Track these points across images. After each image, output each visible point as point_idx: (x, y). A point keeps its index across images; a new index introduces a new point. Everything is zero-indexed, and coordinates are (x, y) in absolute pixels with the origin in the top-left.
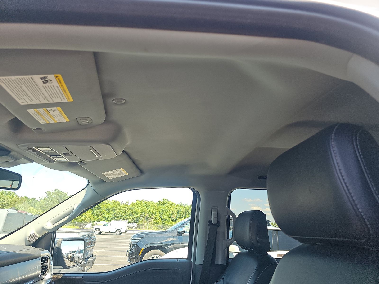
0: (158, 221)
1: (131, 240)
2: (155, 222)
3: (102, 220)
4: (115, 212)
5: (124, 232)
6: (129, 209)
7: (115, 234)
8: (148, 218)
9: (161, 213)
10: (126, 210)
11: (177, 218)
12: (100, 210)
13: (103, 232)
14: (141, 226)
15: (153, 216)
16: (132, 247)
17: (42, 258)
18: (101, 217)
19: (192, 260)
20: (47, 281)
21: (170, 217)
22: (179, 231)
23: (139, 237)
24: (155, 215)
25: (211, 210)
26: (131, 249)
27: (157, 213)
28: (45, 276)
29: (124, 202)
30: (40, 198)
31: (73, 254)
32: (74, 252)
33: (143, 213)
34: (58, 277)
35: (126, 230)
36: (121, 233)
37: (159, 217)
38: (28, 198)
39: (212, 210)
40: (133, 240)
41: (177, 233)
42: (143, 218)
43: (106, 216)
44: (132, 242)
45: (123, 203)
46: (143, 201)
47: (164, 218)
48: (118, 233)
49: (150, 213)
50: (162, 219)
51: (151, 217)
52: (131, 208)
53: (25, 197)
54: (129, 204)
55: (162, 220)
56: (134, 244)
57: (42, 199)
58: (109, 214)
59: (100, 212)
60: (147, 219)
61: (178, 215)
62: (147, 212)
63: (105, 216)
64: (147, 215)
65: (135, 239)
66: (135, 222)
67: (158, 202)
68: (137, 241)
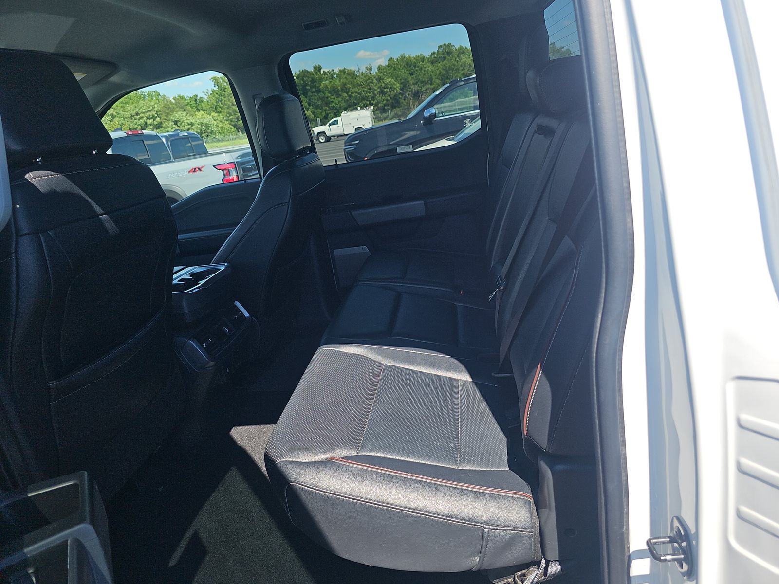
1: (344, 148)
4: (350, 93)
6: (375, 81)
10: (371, 84)
12: (321, 95)
13: (333, 137)
16: (348, 159)
18: (328, 108)
29: (363, 69)
30: (204, 92)
33: (405, 85)
38: (186, 97)
43: (336, 104)
44: (347, 150)
45: (361, 72)
46: (403, 57)
52: (379, 79)
53: (179, 96)
54: (374, 72)
57: (210, 94)
58: (340, 99)
59: (322, 99)
60: (416, 95)
62: (414, 81)
63: (333, 104)
66: (393, 107)
67: (431, 56)
68: (353, 146)
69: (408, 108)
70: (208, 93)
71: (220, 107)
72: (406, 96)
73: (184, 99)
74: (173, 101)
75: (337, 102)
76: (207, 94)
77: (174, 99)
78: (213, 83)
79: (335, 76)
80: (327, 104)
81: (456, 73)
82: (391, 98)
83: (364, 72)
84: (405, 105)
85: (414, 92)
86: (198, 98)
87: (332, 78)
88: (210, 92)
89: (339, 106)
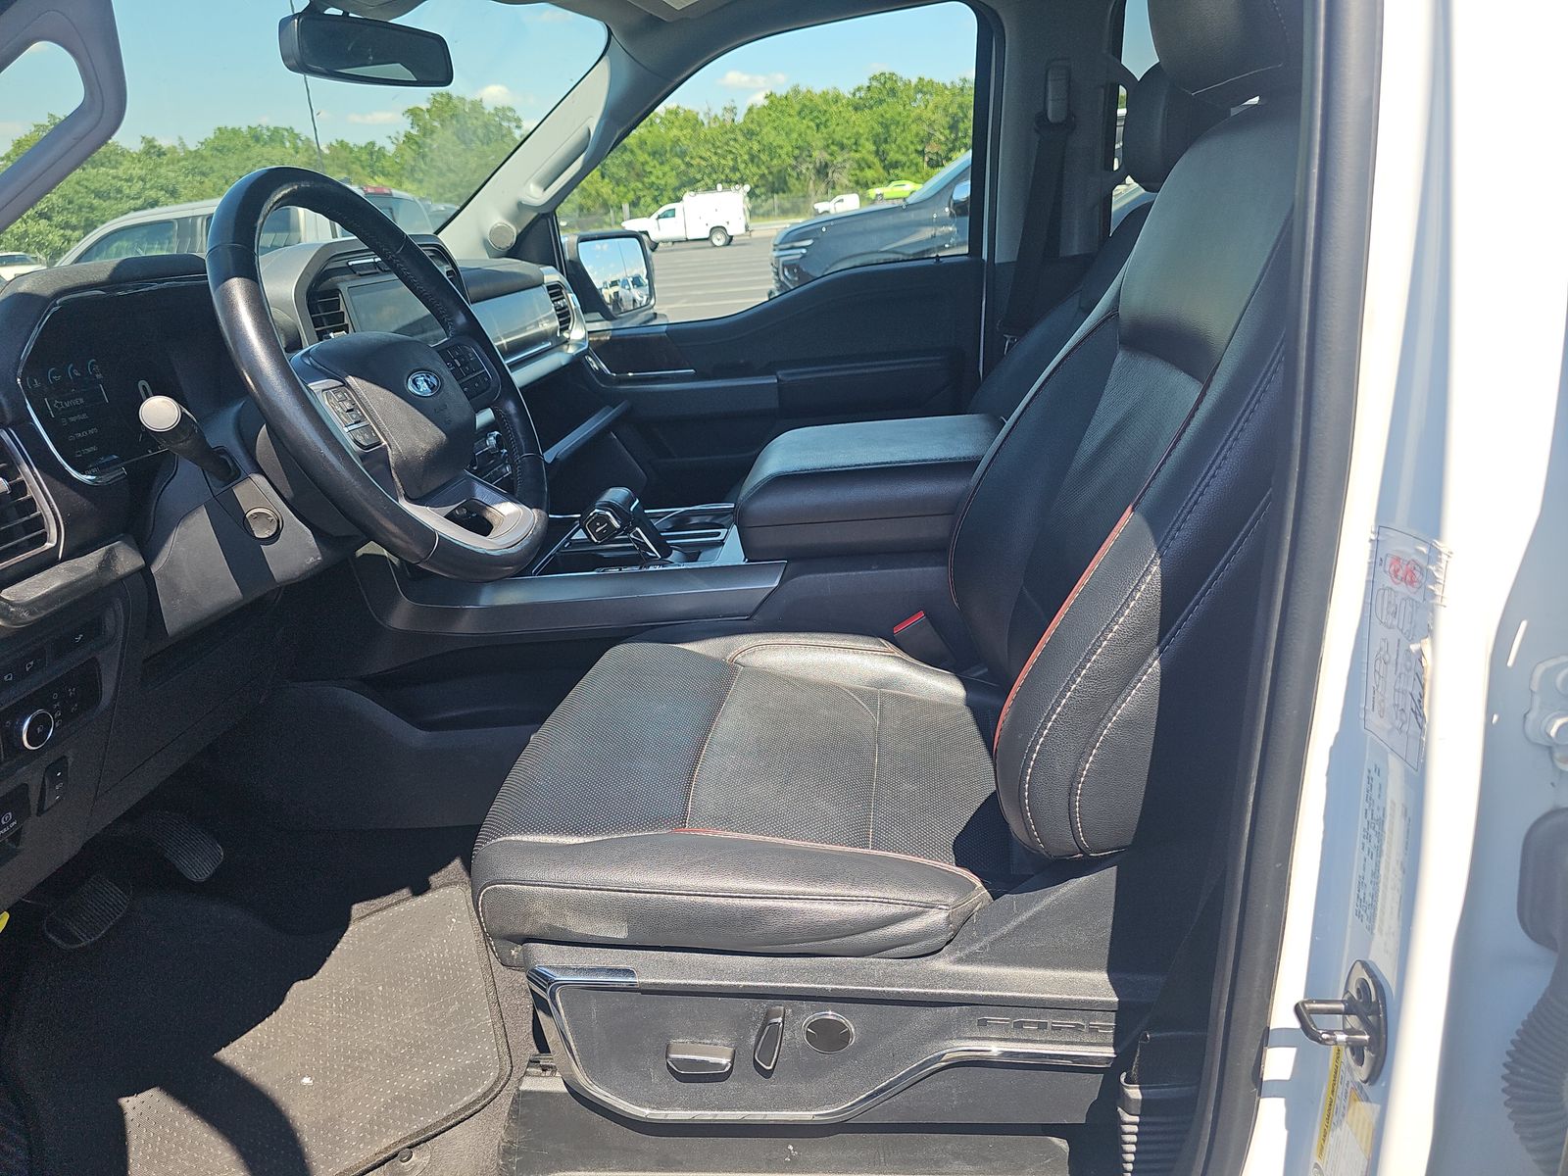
0: (869, 174)
1: (775, 255)
2: (857, 183)
3: (644, 196)
5: (743, 231)
6: (741, 139)
7: (708, 243)
8: (826, 165)
9: (881, 141)
10: (732, 143)
11: (951, 150)
13: (663, 242)
14: (804, 202)
15: (846, 156)
16: (782, 278)
17: (548, 287)
18: (640, 186)
19: (985, 256)
20: (580, 346)
21: (922, 153)
22: (955, 197)
23: (802, 237)
24: (856, 151)
25: (1044, 73)
26: (781, 286)
27: (862, 141)
28: (569, 333)
29: (717, 112)
30: (389, 137)
31: (616, 289)
32: (614, 284)
33: (803, 150)
34: (602, 339)
35: (747, 227)
36: (731, 237)
37: (872, 158)
38: (352, 146)
39: (1047, 74)
40: (781, 250)
41: (947, 204)
42: (804, 171)
43: (658, 178)
44: (782, 259)
45: (713, 114)
46: (796, 92)
47: (893, 156)
48: (719, 240)
49: (833, 143)
50: (886, 162)
51: (840, 159)
52: (750, 134)
54: (740, 119)
55: (887, 168)
56: (790, 266)
57: (400, 142)
58: (666, 168)
59: (630, 165)
60: (822, 171)
61: (956, 139)
62: (820, 144)
63: (653, 179)
64: (819, 155)
65: (788, 246)
66: (774, 191)
67: (854, 94)
68: (798, 251)
69: (804, 196)
70: (396, 139)
71: (422, 171)
72: (801, 171)
73: (348, 150)
74: (327, 152)
75: (660, 174)
76: (396, 142)
77: (329, 148)
78: (410, 121)
79: (658, 121)
80: (639, 176)
81: (903, 131)
82: (771, 173)
83: (719, 116)
84: (798, 190)
85: (818, 165)
86: (377, 149)
87: (651, 124)
88: (402, 139)
89: (663, 182)
